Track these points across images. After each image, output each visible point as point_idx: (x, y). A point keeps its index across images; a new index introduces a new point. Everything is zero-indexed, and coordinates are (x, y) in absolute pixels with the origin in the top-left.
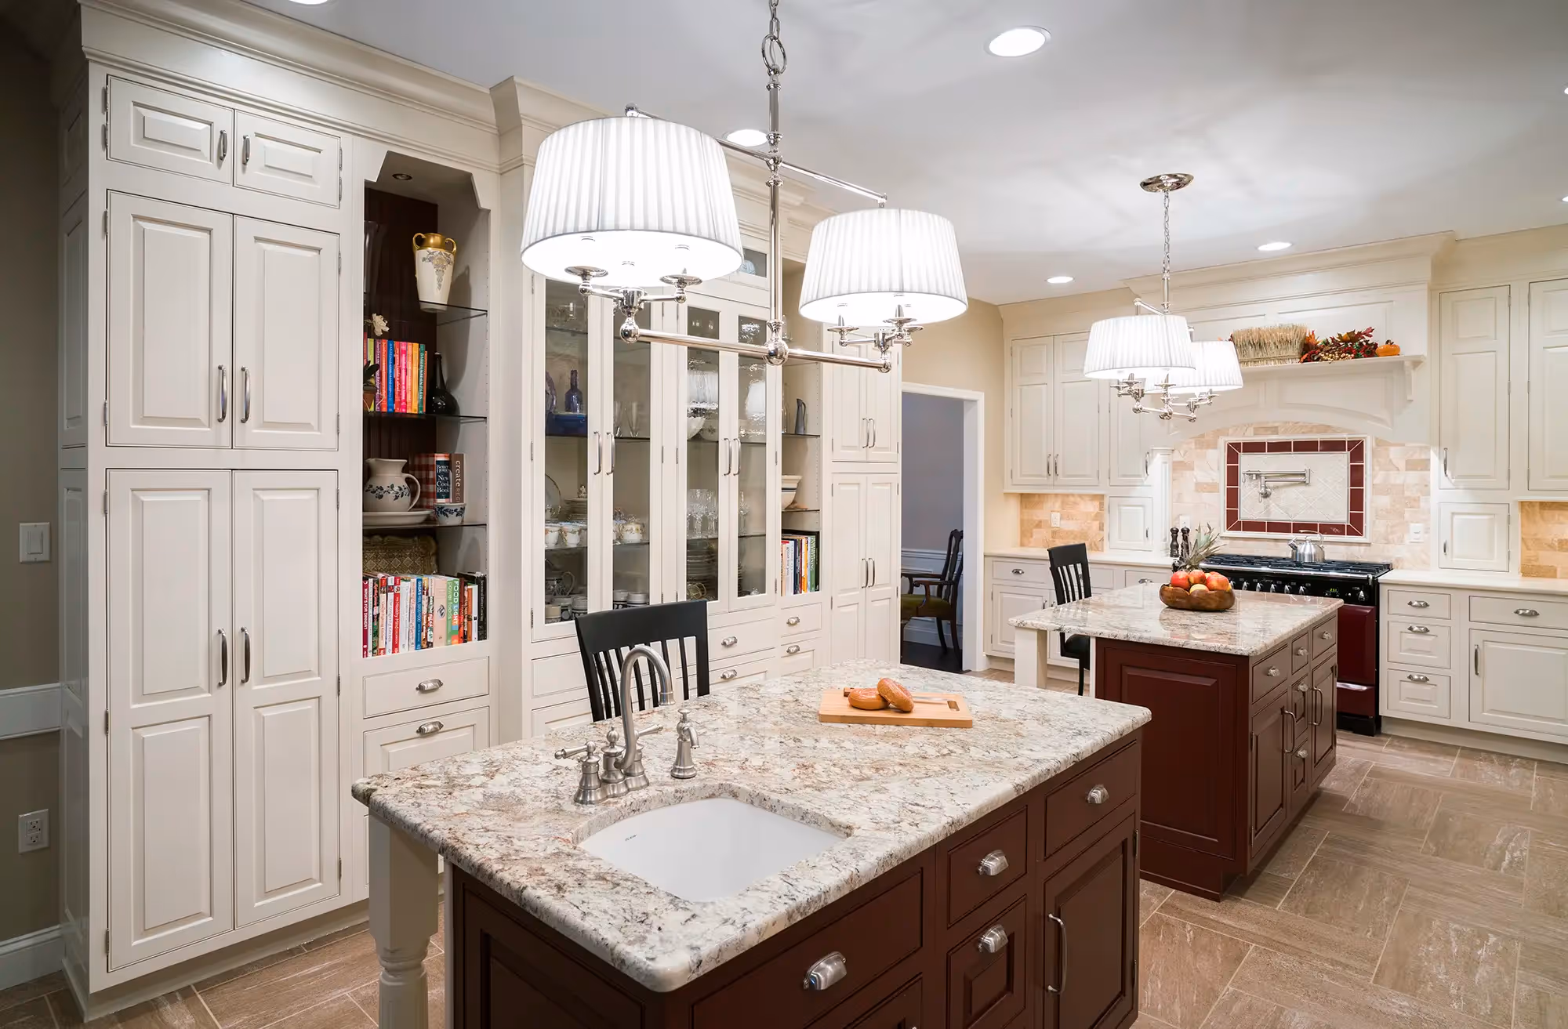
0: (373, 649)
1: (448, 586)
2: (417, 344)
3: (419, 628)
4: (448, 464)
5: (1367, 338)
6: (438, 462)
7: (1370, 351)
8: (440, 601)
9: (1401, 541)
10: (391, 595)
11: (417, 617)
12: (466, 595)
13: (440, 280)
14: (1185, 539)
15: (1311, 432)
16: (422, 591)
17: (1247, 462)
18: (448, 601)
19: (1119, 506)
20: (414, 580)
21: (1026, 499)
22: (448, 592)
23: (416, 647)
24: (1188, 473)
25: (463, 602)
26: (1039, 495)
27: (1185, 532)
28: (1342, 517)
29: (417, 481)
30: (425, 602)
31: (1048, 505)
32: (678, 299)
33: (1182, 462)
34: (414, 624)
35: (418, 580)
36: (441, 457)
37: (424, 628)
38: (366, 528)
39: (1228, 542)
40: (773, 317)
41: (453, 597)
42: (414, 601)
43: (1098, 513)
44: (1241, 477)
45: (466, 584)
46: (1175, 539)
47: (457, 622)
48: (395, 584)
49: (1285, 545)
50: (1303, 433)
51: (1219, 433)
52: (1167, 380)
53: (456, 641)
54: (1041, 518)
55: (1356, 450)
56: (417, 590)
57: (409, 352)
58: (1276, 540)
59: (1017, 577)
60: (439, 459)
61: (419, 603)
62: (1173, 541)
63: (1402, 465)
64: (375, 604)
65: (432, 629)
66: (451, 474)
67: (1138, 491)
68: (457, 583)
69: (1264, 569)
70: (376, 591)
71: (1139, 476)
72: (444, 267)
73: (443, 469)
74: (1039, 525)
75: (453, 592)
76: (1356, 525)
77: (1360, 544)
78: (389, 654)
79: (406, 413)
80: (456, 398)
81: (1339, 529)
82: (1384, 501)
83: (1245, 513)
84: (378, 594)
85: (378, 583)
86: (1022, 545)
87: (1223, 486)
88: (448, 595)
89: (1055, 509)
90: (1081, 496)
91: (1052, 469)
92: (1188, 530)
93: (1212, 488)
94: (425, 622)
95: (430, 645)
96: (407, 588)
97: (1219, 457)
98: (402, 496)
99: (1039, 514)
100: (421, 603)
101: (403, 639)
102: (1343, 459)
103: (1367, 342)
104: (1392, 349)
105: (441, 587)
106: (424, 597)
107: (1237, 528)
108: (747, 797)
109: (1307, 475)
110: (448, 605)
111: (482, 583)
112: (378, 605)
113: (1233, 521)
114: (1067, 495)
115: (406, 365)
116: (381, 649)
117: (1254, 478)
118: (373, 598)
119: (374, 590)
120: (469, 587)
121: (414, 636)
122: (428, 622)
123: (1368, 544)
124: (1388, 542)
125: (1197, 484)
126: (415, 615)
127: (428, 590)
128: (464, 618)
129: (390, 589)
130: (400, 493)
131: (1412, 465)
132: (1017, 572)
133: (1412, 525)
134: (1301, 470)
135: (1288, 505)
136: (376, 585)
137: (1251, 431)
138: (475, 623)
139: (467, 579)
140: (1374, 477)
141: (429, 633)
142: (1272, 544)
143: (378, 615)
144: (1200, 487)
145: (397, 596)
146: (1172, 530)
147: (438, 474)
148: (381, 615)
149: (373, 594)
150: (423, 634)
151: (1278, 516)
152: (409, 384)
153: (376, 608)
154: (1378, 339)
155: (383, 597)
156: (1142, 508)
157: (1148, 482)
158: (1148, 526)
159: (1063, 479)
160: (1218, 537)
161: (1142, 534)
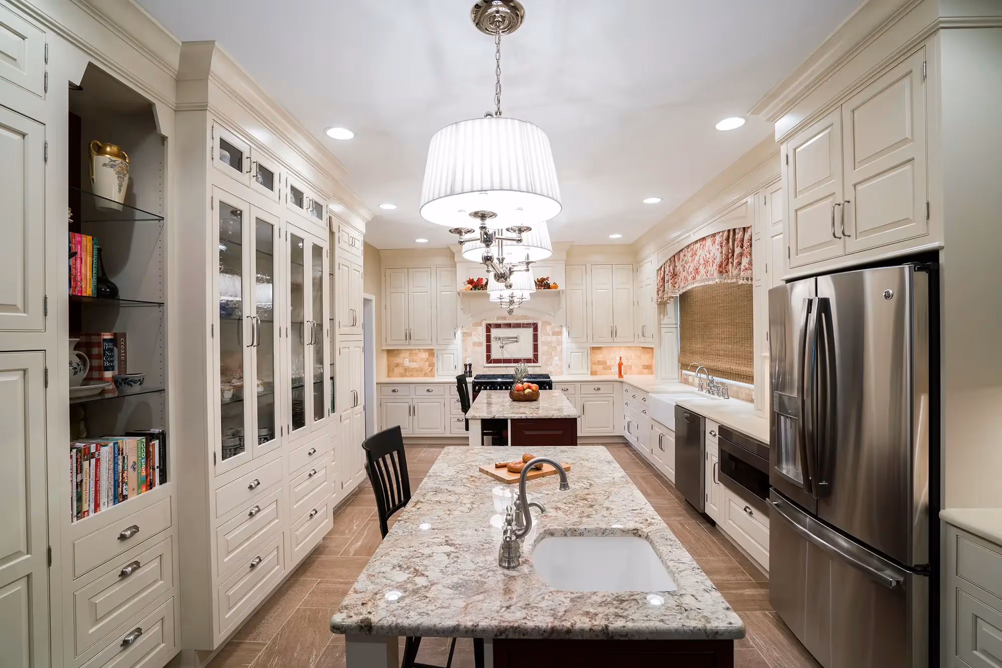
0: (77, 514)
1: (138, 444)
2: (91, 237)
3: (116, 485)
4: (114, 341)
5: (547, 281)
6: (105, 340)
7: (548, 286)
8: (132, 459)
9: (551, 364)
10: (93, 461)
11: (114, 476)
12: (151, 450)
13: (120, 186)
14: (470, 369)
15: (519, 319)
16: (118, 452)
17: (495, 332)
18: (138, 457)
19: (443, 354)
20: (111, 444)
21: (389, 352)
22: (138, 450)
23: (114, 502)
24: (470, 338)
25: (148, 455)
26: (398, 350)
27: (470, 365)
28: (530, 356)
29: (87, 358)
30: (120, 462)
31: (402, 355)
32: (519, 240)
33: (466, 332)
34: (112, 483)
35: (115, 444)
36: (108, 336)
37: (121, 483)
38: (72, 402)
39: (487, 369)
40: (500, 255)
41: (142, 453)
42: (112, 462)
43: (428, 358)
44: (492, 339)
45: (151, 441)
46: (466, 369)
47: (144, 474)
48: (96, 450)
49: (513, 369)
50: (515, 320)
51: (482, 319)
52: (522, 296)
53: (144, 489)
54: (398, 362)
55: (535, 327)
56: (114, 452)
57: (84, 242)
58: (506, 367)
59: (395, 394)
60: (106, 337)
61: (115, 463)
63: (551, 333)
64: (79, 472)
65: (127, 484)
66: (116, 349)
67: (451, 347)
68: (144, 440)
69: (499, 380)
70: (79, 460)
71: (451, 339)
72: (125, 175)
73: (108, 346)
74: (397, 365)
75: (142, 448)
76: (535, 359)
77: (537, 366)
78: (92, 515)
79: (81, 296)
80: (116, 284)
81: (528, 361)
82: (545, 348)
83: (494, 356)
84: (80, 462)
85: (80, 452)
86: (389, 376)
87: (485, 344)
88: (138, 452)
89: (406, 357)
90: (419, 350)
91: (408, 336)
92: (471, 365)
93: (480, 344)
94: (121, 479)
95: (125, 498)
96: (106, 452)
97: (482, 330)
98: (80, 372)
99: (398, 360)
100: (117, 463)
101: (103, 499)
102: (530, 331)
103: (547, 282)
104: (556, 286)
105: (132, 446)
106: (120, 457)
107: (490, 362)
108: (562, 532)
109: (518, 338)
110: (138, 460)
111: (162, 437)
112: (81, 472)
113: (489, 360)
114: (412, 350)
115: (81, 254)
116: (84, 512)
117: (498, 340)
118: (77, 467)
119: (77, 459)
120: (153, 442)
121: (113, 493)
122: (123, 478)
123: (540, 366)
124: (547, 365)
125: (473, 343)
126: (113, 475)
127: (122, 450)
128: (150, 468)
129: (93, 456)
130: (78, 368)
131: (554, 334)
132: (394, 391)
133: (555, 357)
134: (515, 336)
135: (511, 351)
136: (79, 454)
137: (495, 319)
138: (157, 471)
139: (151, 437)
140: (541, 339)
141: (124, 487)
142: (505, 368)
143: (82, 481)
144: (475, 344)
145: (98, 461)
146: (465, 365)
147: (104, 350)
148: (84, 481)
149: (77, 463)
150: (120, 489)
151: (507, 356)
152: (83, 271)
153: (79, 476)
154: (551, 282)
155: (86, 464)
156: (452, 355)
157: (455, 343)
158: (456, 364)
159: (412, 342)
160: (483, 367)
161: (453, 367)
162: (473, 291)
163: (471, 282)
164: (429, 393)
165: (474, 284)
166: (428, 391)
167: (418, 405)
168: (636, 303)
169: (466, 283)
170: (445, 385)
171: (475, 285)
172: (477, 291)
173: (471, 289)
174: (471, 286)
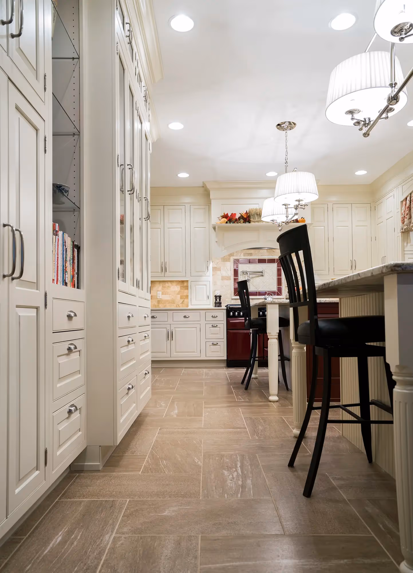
14: (220, 300)
15: (264, 255)
17: (242, 267)
19: (195, 285)
23: (63, 283)
24: (220, 272)
27: (220, 297)
28: (275, 288)
31: (156, 288)
33: (216, 267)
39: (235, 301)
44: (239, 273)
46: (216, 300)
50: (261, 256)
51: (231, 255)
54: (152, 294)
58: (252, 299)
59: (154, 320)
62: (215, 301)
67: (204, 278)
71: (204, 272)
76: (280, 292)
77: (281, 299)
81: (274, 293)
87: (233, 277)
89: (159, 290)
90: (172, 281)
91: (164, 268)
92: (221, 296)
93: (228, 278)
94: (65, 266)
97: (231, 265)
104: (303, 220)
106: (65, 247)
107: (237, 295)
109: (263, 272)
111: (79, 250)
113: (236, 292)
117: (245, 274)
125: (222, 277)
127: (66, 242)
132: (153, 317)
134: (261, 270)
135: (256, 285)
137: (242, 254)
146: (215, 296)
151: (253, 289)
156: (205, 286)
157: (207, 275)
158: (208, 294)
159: (167, 274)
160: (231, 299)
161: (205, 297)
162: (228, 224)
163: (225, 216)
164: (186, 319)
165: (228, 218)
166: (185, 317)
167: (176, 330)
168: (373, 239)
169: (220, 218)
170: (201, 311)
171: (230, 219)
172: (232, 224)
173: (227, 223)
174: (226, 220)
